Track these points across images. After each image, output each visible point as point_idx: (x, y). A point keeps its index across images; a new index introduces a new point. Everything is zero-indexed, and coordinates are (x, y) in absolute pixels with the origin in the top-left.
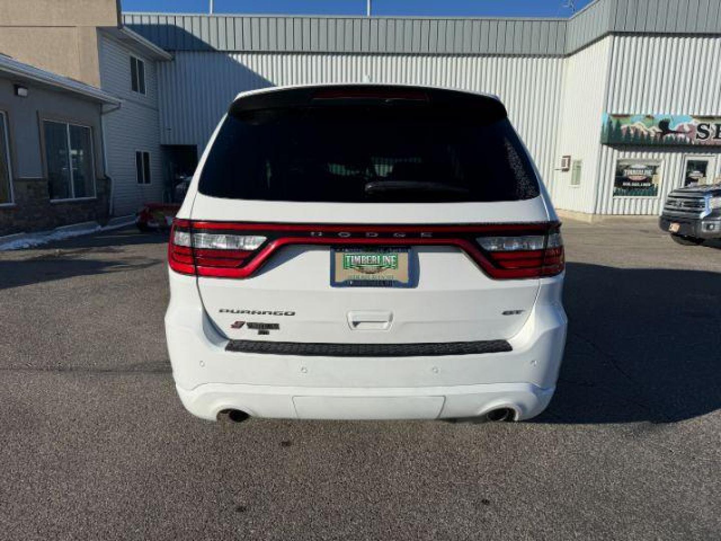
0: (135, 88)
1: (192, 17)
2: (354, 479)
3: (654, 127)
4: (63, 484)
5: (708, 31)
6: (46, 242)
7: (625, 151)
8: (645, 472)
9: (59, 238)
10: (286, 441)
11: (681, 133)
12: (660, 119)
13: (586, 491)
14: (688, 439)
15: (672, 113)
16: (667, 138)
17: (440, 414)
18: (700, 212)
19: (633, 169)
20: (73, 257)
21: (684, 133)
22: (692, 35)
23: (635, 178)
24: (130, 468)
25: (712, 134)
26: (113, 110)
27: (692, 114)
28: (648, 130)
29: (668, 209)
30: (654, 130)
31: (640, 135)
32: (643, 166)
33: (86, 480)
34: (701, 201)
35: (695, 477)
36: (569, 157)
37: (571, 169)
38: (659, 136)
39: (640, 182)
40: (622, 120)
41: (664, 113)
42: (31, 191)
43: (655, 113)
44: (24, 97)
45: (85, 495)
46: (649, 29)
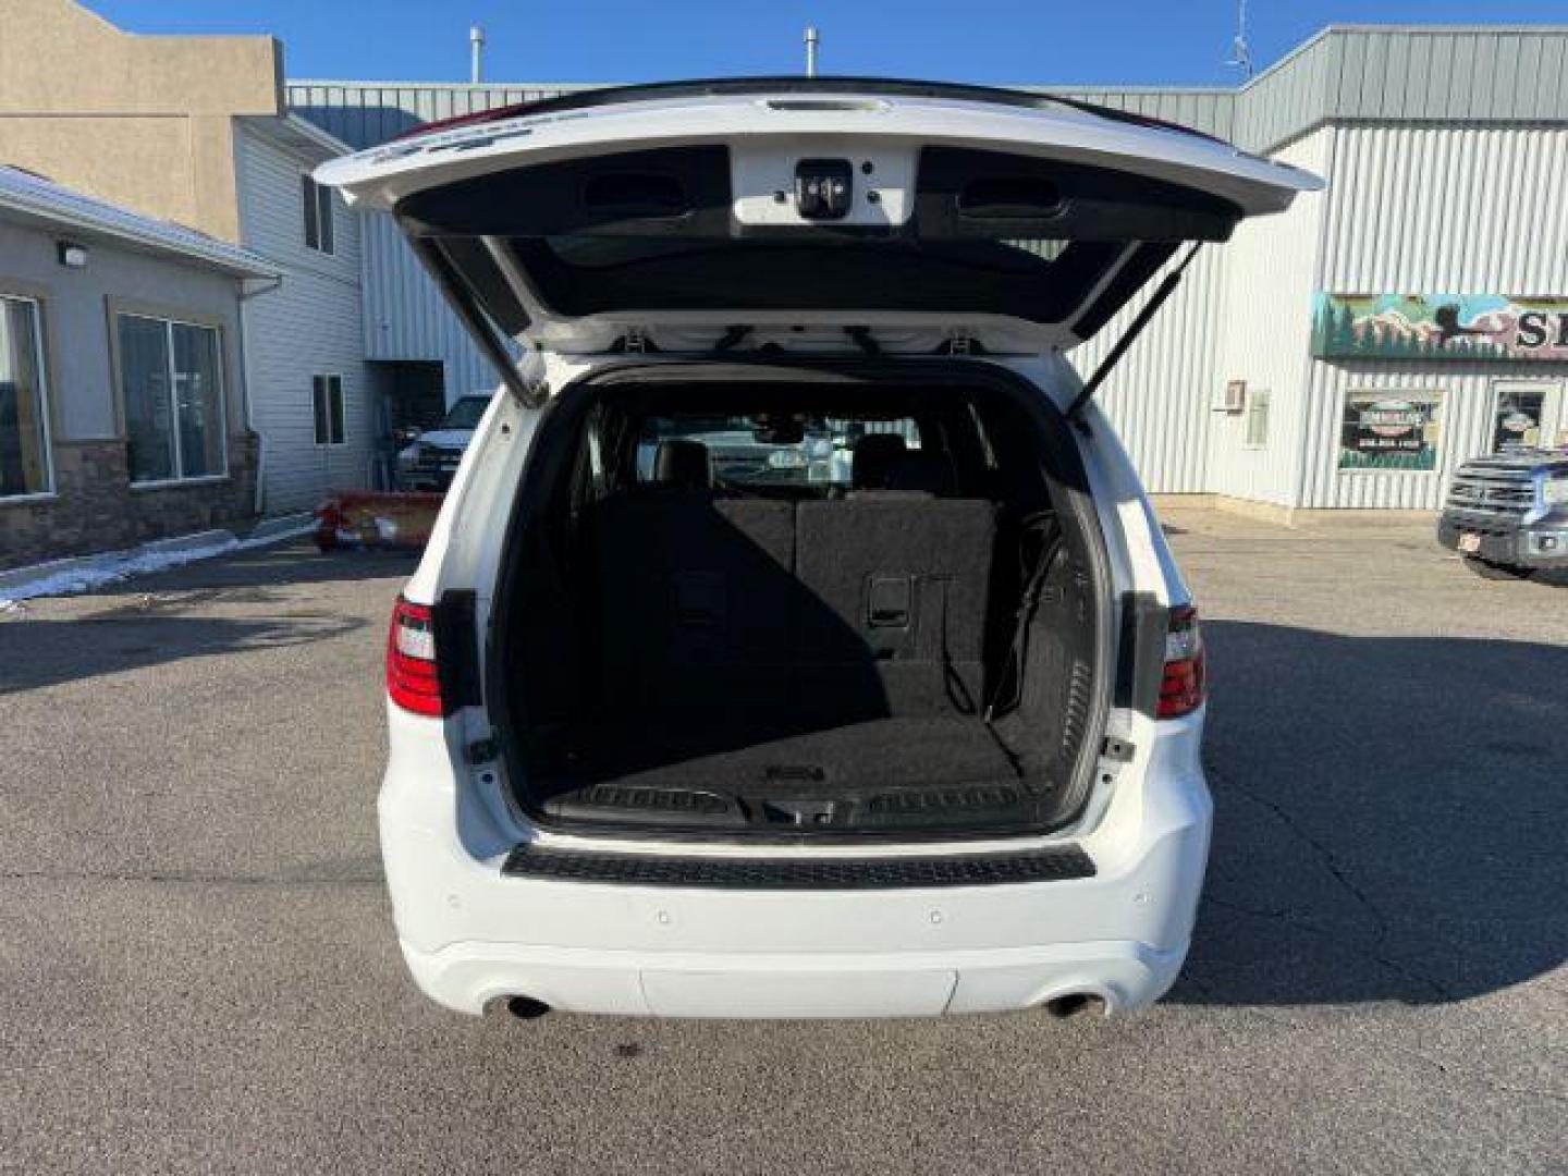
0: (311, 242)
1: (434, 91)
2: (770, 1132)
3: (1424, 322)
4: (164, 1140)
5: (1540, 115)
6: (121, 578)
7: (1363, 372)
8: (1386, 1116)
9: (148, 569)
10: (628, 1044)
11: (1483, 333)
12: (1438, 305)
13: (1258, 1160)
14: (1480, 1040)
15: (1465, 291)
16: (1454, 343)
17: (947, 1006)
18: (1526, 510)
19: (1380, 411)
20: (178, 611)
21: (1491, 333)
22: (1505, 125)
23: (1386, 431)
24: (302, 1105)
25: (1553, 336)
26: (265, 290)
27: (1508, 293)
28: (1412, 326)
29: (1456, 503)
30: (1426, 328)
31: (1395, 337)
32: (1403, 406)
33: (212, 1132)
34: (1527, 486)
35: (1492, 1131)
36: (1243, 384)
37: (1247, 408)
38: (1436, 341)
39: (1398, 438)
40: (1355, 307)
41: (1447, 292)
42: (91, 466)
43: (1428, 290)
44: (77, 267)
45: (209, 1166)
46: (1410, 114)
